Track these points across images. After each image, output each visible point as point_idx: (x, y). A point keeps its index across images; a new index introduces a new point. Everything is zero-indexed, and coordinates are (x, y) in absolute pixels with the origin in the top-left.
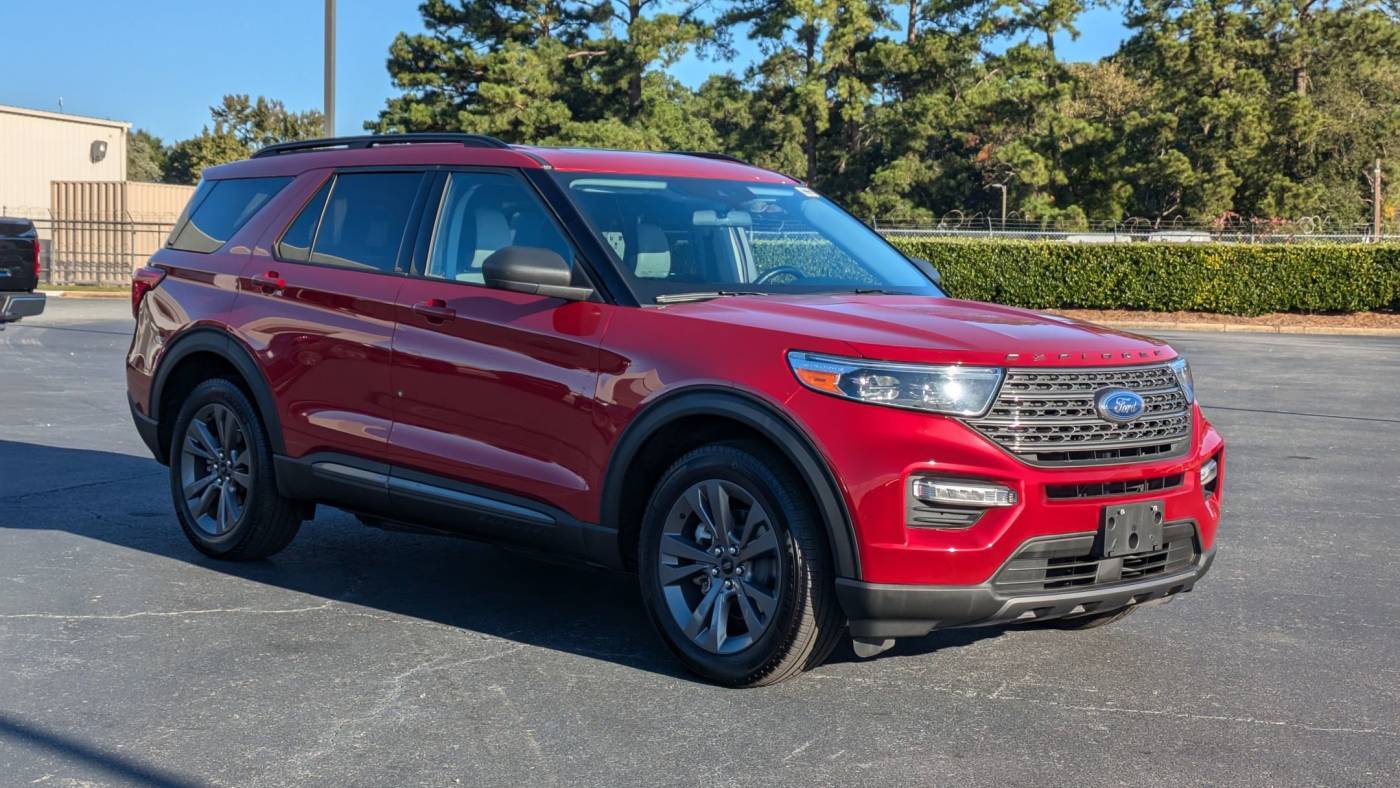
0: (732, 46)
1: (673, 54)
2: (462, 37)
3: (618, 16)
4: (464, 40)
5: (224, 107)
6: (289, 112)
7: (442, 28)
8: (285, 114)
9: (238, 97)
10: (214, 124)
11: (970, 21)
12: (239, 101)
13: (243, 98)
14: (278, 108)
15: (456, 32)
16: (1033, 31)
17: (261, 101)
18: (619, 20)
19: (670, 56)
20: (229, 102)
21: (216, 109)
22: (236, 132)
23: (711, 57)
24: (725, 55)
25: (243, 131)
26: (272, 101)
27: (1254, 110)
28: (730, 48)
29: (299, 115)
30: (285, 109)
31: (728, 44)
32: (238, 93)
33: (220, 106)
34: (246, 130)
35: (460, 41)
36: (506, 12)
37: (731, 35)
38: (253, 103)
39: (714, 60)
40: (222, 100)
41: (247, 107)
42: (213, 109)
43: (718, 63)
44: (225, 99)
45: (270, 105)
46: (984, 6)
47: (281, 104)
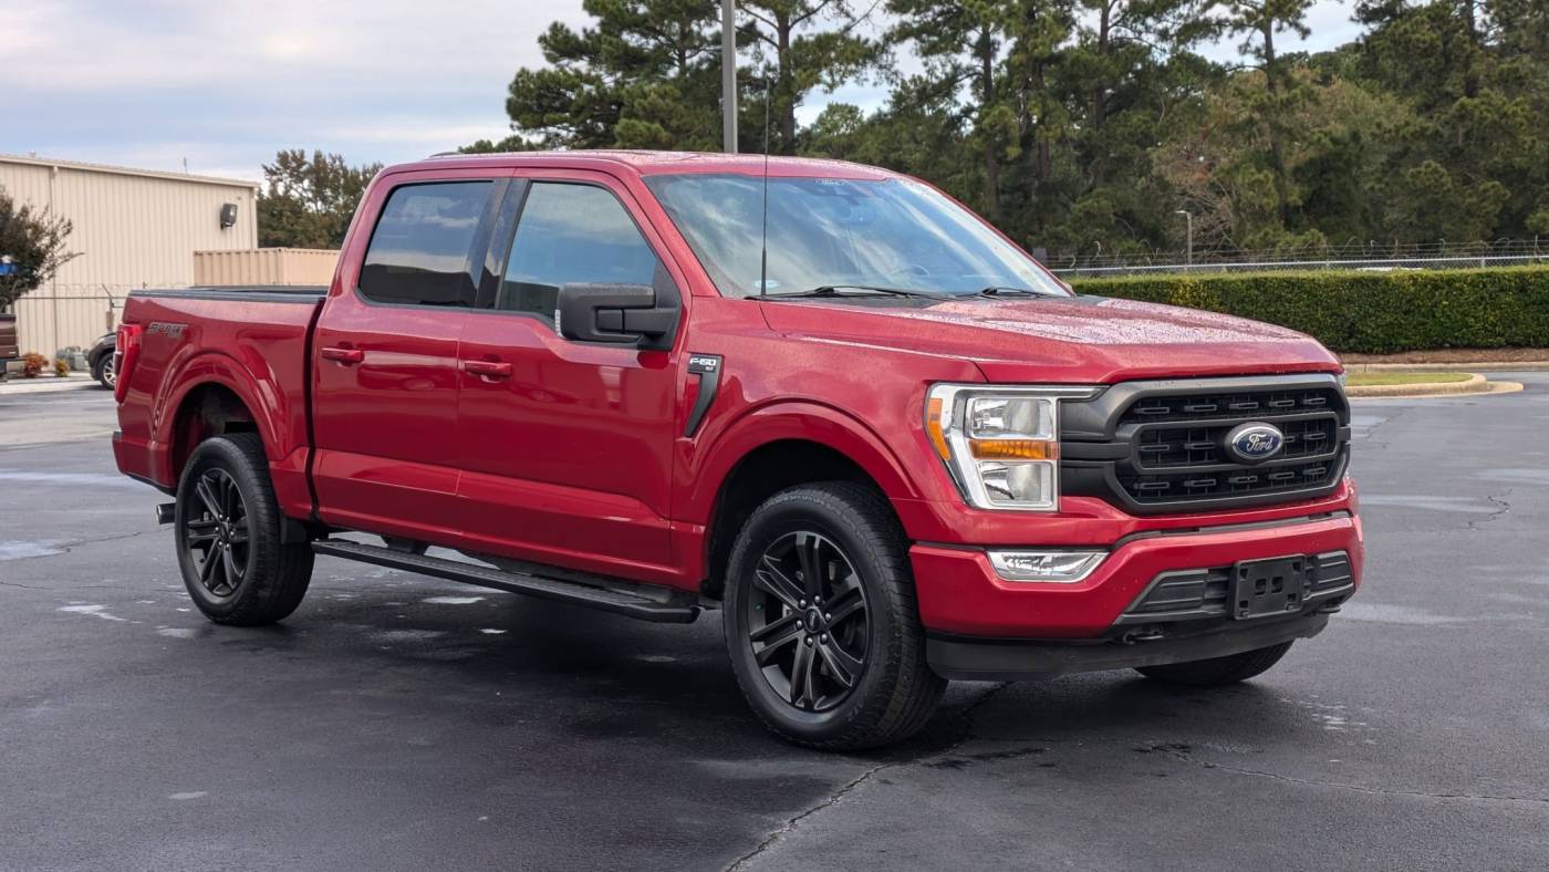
0: (896, 67)
1: (837, 78)
2: (590, 70)
3: (766, 39)
4: (593, 73)
5: (277, 165)
6: (350, 168)
7: (565, 61)
8: (345, 169)
9: (294, 153)
10: (268, 183)
11: (1169, 25)
12: (295, 158)
13: (297, 154)
14: (338, 163)
15: (582, 65)
16: (1253, 32)
17: (318, 157)
18: (768, 44)
19: (833, 80)
20: (283, 159)
21: (269, 166)
22: (292, 192)
23: (872, 81)
24: (888, 78)
25: (300, 190)
26: (330, 155)
27: (1523, 110)
28: (893, 70)
29: (360, 170)
30: (344, 164)
31: (891, 66)
32: (292, 148)
33: (273, 163)
34: (304, 189)
35: (589, 74)
36: (634, 40)
37: (894, 54)
38: (310, 158)
39: (875, 84)
40: (276, 157)
41: (305, 163)
42: (265, 168)
43: (879, 87)
44: (279, 155)
45: (328, 161)
46: (1192, 6)
47: (340, 159)
